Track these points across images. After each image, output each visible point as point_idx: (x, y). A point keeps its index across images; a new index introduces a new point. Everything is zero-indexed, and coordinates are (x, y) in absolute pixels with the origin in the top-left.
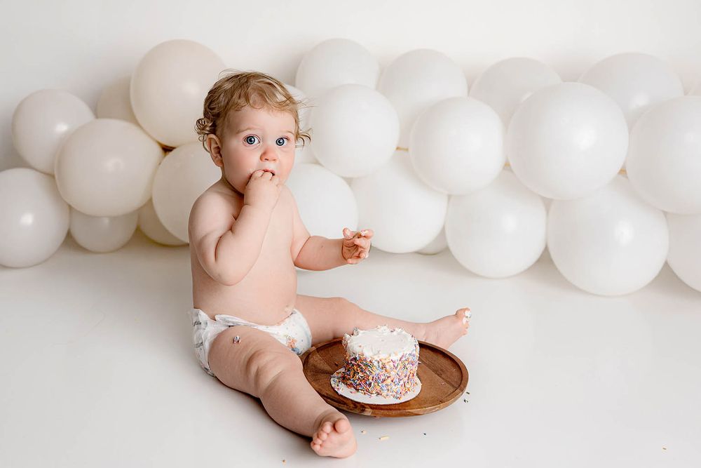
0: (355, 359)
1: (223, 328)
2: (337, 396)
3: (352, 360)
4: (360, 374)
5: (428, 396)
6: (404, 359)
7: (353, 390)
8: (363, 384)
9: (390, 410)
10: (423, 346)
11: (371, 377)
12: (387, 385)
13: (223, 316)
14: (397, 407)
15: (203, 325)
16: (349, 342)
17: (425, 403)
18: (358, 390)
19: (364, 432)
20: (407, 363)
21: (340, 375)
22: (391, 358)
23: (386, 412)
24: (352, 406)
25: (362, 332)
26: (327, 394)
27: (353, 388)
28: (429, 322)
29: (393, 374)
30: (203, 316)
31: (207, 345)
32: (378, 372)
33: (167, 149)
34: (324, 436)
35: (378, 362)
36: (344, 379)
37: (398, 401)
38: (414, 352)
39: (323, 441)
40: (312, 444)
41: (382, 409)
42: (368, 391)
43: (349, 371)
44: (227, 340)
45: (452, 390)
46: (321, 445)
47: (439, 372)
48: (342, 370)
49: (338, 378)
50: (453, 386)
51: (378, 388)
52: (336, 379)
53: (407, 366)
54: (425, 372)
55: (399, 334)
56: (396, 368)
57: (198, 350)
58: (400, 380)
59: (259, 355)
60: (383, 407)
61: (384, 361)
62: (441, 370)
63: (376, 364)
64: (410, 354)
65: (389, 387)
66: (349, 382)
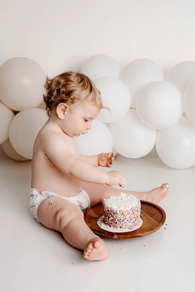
0: (108, 211)
1: (45, 198)
2: (100, 230)
3: (107, 211)
4: (111, 218)
5: (146, 227)
6: (133, 209)
7: (108, 226)
8: (114, 223)
9: (126, 235)
10: (142, 203)
11: (116, 219)
12: (125, 223)
13: (46, 192)
14: (130, 233)
15: (35, 197)
16: (105, 202)
17: (144, 230)
18: (110, 226)
19: (114, 247)
20: (134, 211)
21: (102, 219)
22: (126, 209)
23: (124, 236)
24: (107, 234)
25: (112, 197)
26: (95, 229)
27: (108, 225)
28: (148, 191)
29: (128, 217)
30: (35, 192)
31: (37, 206)
32: (120, 216)
33: (16, 113)
34: (89, 251)
35: (120, 212)
36: (104, 221)
37: (130, 231)
38: (138, 206)
39: (89, 253)
40: (83, 255)
41: (122, 235)
42: (115, 226)
43: (106, 217)
44: (46, 204)
45: (158, 223)
46: (88, 255)
47: (152, 215)
48: (103, 217)
49: (101, 221)
50: (158, 222)
51: (121, 225)
52: (100, 221)
53: (135, 213)
54: (145, 216)
55: (131, 197)
56: (129, 214)
57: (32, 209)
58: (131, 220)
59: (61, 210)
60: (122, 234)
61: (122, 211)
62: (153, 214)
63: (118, 212)
64: (136, 207)
65: (126, 224)
66: (106, 222)
